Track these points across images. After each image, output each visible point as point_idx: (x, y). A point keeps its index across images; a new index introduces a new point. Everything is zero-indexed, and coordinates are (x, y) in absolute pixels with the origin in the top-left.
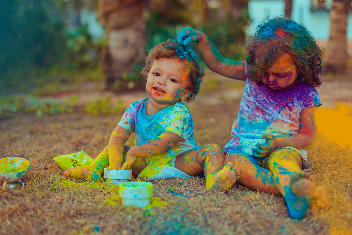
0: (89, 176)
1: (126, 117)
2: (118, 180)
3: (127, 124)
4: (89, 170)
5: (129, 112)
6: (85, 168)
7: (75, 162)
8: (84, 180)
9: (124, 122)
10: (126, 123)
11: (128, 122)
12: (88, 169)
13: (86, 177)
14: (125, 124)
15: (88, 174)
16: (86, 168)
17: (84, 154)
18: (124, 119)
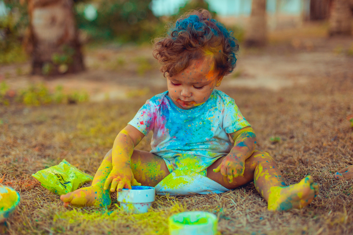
0: (97, 202)
1: (142, 116)
2: (142, 204)
3: (142, 125)
4: (96, 193)
5: (148, 110)
6: (90, 191)
7: (61, 178)
8: (90, 207)
9: (138, 122)
10: (142, 123)
11: (144, 123)
12: (95, 191)
13: (93, 202)
14: (139, 124)
15: (96, 198)
16: (92, 191)
17: (68, 164)
18: (140, 118)
